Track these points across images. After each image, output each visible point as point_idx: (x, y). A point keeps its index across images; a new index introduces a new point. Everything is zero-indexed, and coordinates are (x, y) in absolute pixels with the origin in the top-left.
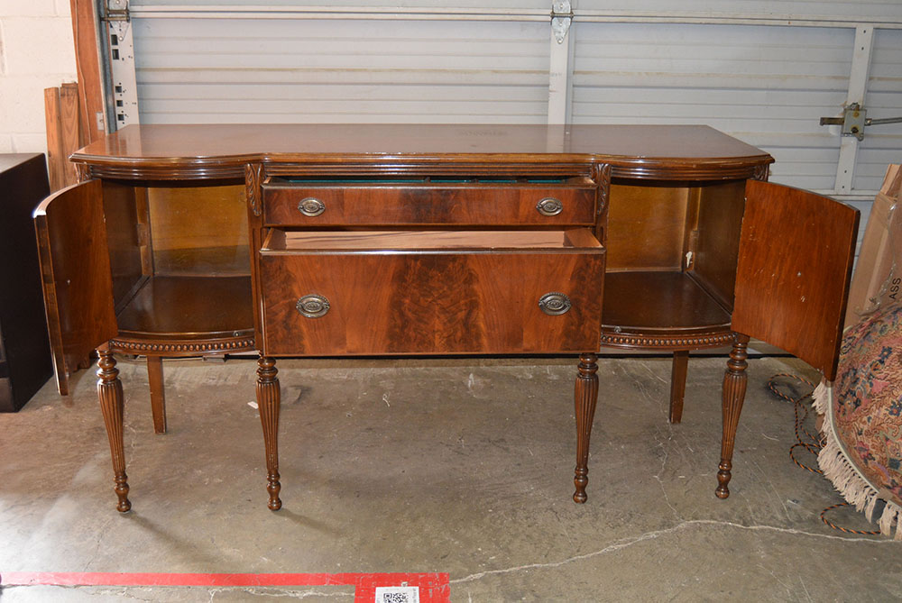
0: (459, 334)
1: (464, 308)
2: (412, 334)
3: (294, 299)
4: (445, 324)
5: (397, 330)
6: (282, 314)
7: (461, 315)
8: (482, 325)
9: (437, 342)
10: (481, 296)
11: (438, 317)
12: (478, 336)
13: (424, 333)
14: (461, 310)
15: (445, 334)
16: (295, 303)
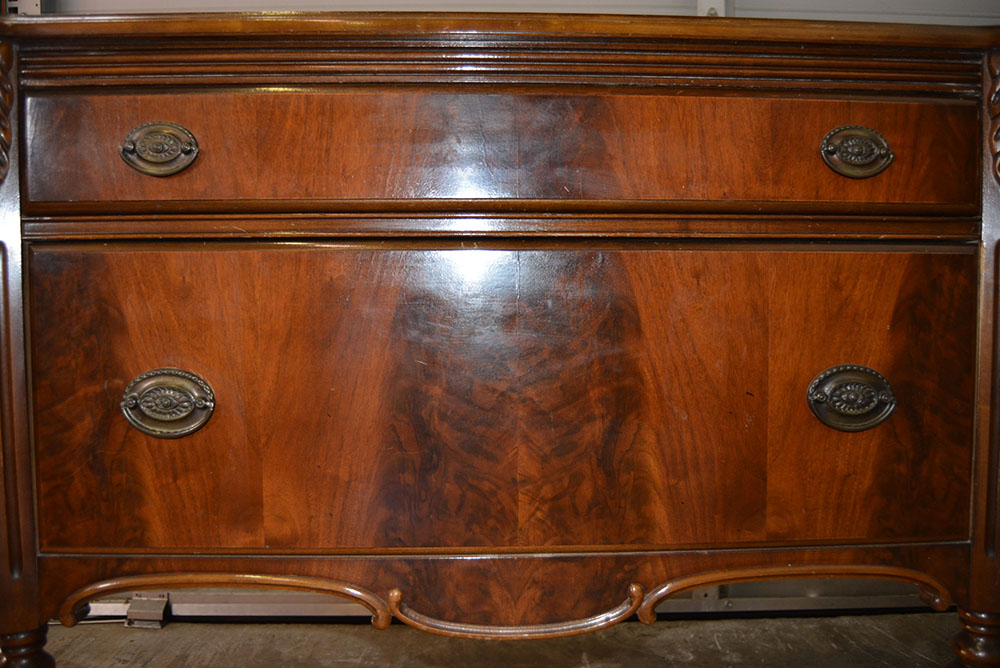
0: (586, 490)
1: (598, 411)
2: (450, 488)
3: (118, 382)
4: (544, 459)
5: (409, 478)
6: (85, 427)
7: (594, 431)
8: (654, 467)
9: (523, 512)
10: (648, 376)
11: (526, 439)
12: (640, 496)
13: (486, 486)
14: (590, 419)
15: (547, 491)
16: (119, 394)
